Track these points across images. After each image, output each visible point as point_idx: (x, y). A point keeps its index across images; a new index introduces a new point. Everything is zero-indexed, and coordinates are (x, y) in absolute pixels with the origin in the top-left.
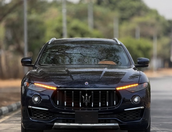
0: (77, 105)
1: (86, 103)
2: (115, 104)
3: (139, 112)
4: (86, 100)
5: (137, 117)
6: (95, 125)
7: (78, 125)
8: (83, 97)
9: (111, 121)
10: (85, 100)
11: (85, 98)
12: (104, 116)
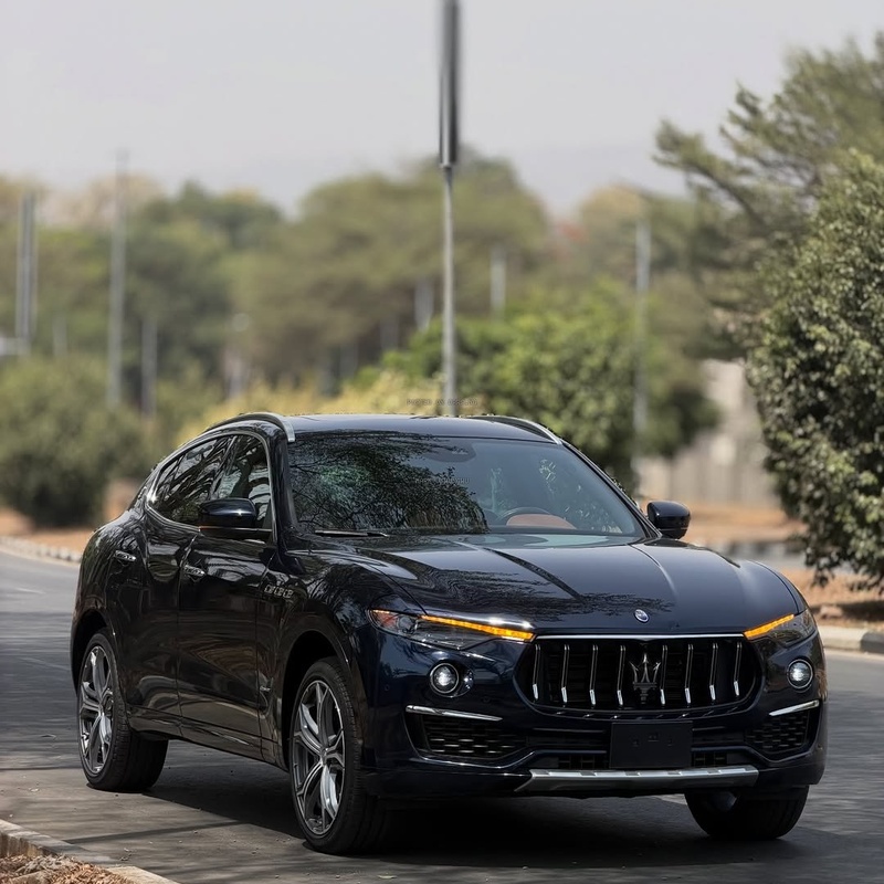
0: (607, 700)
1: (645, 690)
2: (738, 693)
3: (805, 720)
4: (645, 681)
5: (800, 739)
6: (682, 774)
7: (622, 775)
8: (634, 668)
9: (729, 756)
10: (639, 681)
11: (640, 674)
12: (704, 740)
